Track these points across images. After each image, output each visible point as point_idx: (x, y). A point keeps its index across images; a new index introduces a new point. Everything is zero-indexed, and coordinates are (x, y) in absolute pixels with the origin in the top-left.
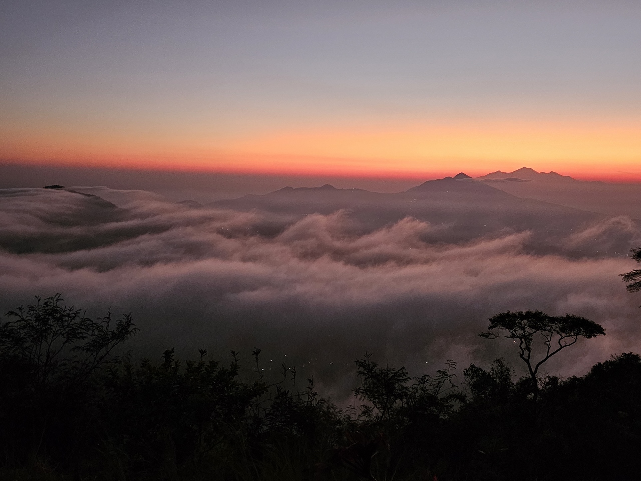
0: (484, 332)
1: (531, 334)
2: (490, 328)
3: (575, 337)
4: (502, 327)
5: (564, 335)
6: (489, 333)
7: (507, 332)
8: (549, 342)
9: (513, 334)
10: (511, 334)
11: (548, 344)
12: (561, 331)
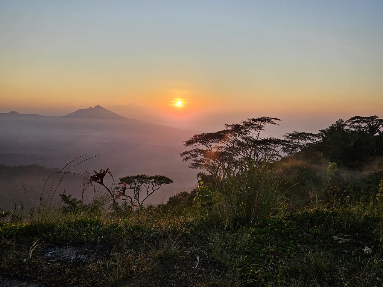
1: (139, 186)
2: (119, 184)
3: (160, 185)
5: (155, 185)
6: (119, 187)
8: (148, 189)
9: (131, 187)
10: (129, 187)
11: (147, 190)
12: (153, 183)
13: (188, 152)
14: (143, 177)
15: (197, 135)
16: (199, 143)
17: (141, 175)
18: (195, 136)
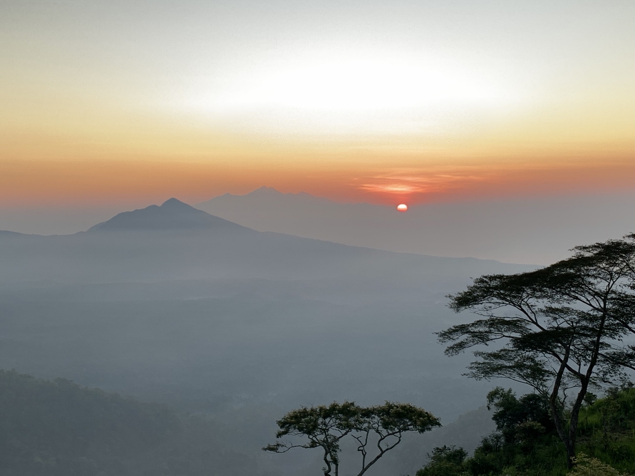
0: (271, 444)
1: (337, 439)
2: (279, 435)
3: (398, 434)
4: (297, 432)
5: (384, 432)
6: (278, 445)
7: (305, 439)
8: (363, 446)
9: (313, 442)
10: (310, 441)
11: (362, 450)
12: (381, 428)
13: (462, 329)
14: (349, 411)
15: (486, 277)
16: (495, 300)
17: (341, 404)
18: (482, 281)
